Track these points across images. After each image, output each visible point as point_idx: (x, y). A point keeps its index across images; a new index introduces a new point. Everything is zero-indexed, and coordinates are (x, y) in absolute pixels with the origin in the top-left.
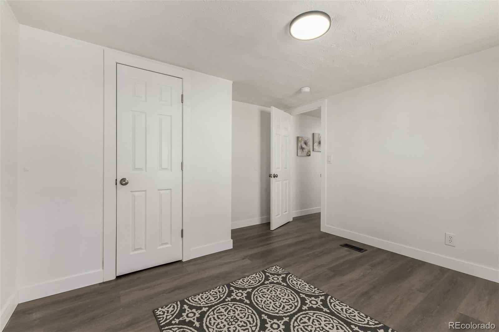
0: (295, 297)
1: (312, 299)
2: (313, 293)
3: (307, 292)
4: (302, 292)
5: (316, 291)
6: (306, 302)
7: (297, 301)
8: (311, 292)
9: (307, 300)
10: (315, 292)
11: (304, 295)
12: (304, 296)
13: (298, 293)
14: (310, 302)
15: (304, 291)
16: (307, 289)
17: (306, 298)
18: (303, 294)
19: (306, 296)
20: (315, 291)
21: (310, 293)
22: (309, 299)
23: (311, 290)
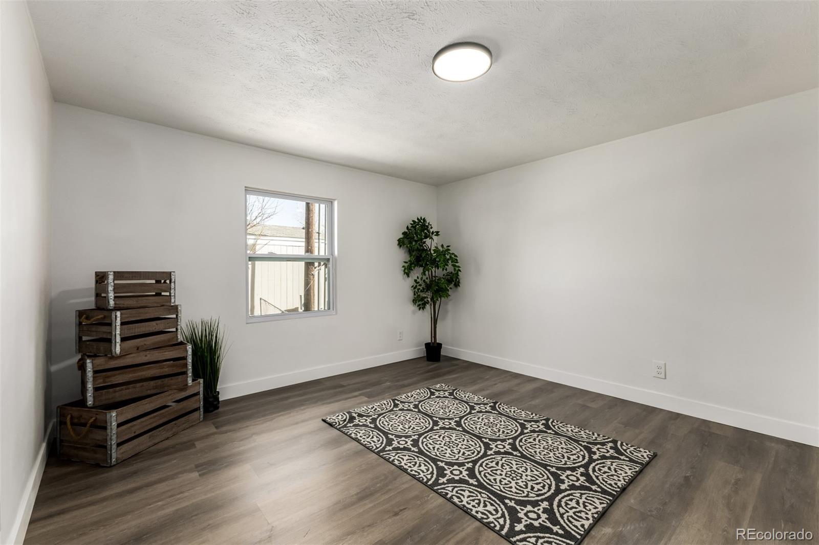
0: (485, 479)
1: (459, 476)
2: (455, 487)
3: (465, 487)
4: (474, 488)
5: (451, 490)
6: (468, 473)
7: (480, 473)
8: (459, 488)
9: (467, 474)
10: (453, 490)
11: (470, 483)
12: (471, 481)
13: (480, 485)
14: (461, 473)
15: (470, 490)
16: (466, 494)
17: (467, 478)
18: (472, 485)
19: (466, 480)
20: (452, 492)
21: (461, 487)
22: (463, 476)
23: (459, 492)
